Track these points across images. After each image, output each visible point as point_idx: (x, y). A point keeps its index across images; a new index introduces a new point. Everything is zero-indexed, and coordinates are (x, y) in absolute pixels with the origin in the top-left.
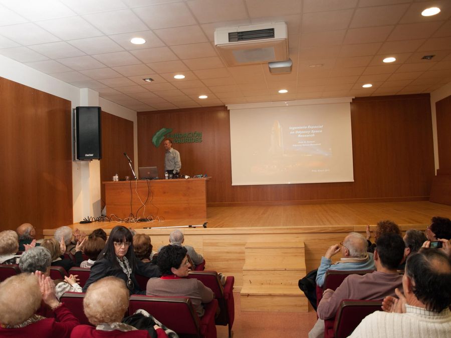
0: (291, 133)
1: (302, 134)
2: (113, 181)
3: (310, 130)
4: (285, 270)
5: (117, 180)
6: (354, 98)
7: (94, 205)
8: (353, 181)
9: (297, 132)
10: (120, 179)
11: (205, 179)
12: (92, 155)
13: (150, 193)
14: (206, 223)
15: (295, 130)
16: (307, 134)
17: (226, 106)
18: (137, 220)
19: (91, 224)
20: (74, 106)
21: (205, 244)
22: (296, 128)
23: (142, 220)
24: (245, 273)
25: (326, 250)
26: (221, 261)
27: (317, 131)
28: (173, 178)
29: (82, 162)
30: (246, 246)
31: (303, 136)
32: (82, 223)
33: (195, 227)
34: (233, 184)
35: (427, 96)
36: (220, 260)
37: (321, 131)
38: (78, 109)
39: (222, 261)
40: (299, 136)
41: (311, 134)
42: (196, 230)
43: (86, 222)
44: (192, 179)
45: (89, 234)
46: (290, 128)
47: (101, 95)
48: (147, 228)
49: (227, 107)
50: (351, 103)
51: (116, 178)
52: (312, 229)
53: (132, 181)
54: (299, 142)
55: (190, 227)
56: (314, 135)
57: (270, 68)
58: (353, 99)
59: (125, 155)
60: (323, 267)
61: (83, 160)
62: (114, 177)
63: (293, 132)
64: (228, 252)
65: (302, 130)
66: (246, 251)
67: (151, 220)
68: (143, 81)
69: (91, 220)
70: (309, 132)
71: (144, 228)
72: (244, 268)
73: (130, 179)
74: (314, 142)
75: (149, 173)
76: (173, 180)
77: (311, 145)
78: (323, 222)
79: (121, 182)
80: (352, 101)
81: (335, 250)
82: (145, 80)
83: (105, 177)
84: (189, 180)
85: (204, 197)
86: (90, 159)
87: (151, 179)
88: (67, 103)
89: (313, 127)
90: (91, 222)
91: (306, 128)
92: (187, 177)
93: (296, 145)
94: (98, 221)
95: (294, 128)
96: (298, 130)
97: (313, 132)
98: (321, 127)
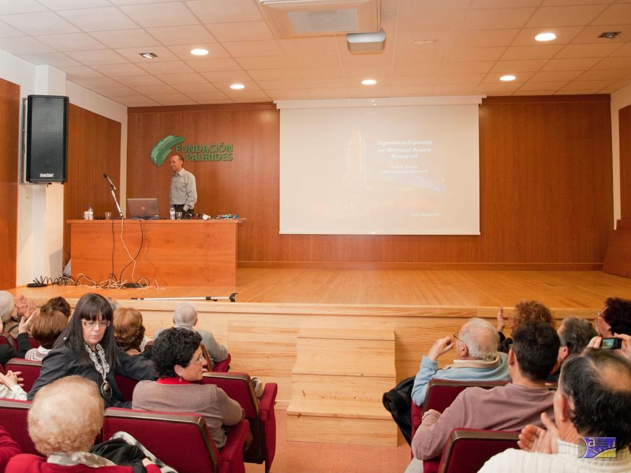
0: (380, 151)
1: (398, 154)
2: (83, 219)
3: (412, 147)
4: (362, 376)
5: (91, 218)
6: (485, 97)
7: (51, 257)
8: (479, 233)
9: (389, 150)
10: (96, 217)
11: (236, 221)
12: (51, 175)
13: (144, 241)
14: (234, 295)
15: (386, 147)
16: (405, 154)
17: (274, 102)
18: (122, 284)
19: (45, 288)
20: (24, 94)
21: (232, 329)
22: (388, 143)
23: (129, 286)
24: (295, 378)
25: (431, 344)
26: (256, 358)
27: (422, 150)
28: (183, 217)
29: (35, 187)
30: (299, 335)
31: (400, 157)
32: (30, 286)
33: (216, 300)
34: (281, 232)
35: (607, 98)
36: (255, 356)
37: (429, 150)
38: (30, 98)
39: (258, 357)
40: (393, 156)
41: (412, 153)
42: (218, 306)
43: (38, 285)
44: (213, 221)
45: (42, 305)
46: (378, 143)
47: (70, 77)
48: (137, 299)
49: (276, 104)
50: (479, 105)
51: (89, 214)
52: (408, 310)
53: (115, 221)
54: (393, 167)
55: (208, 299)
56: (416, 156)
57: (348, 43)
58: (483, 99)
59: (106, 177)
60: (424, 374)
61: (36, 183)
62: (86, 213)
63: (384, 150)
64: (268, 344)
65: (397, 147)
66: (300, 342)
67: (145, 285)
68: (140, 56)
69: (45, 283)
70: (409, 150)
71: (132, 299)
72: (295, 370)
73: (112, 218)
74: (417, 167)
75: (143, 208)
76: (182, 221)
77: (413, 171)
78: (426, 299)
79: (97, 221)
80: (481, 102)
81: (445, 347)
82: (143, 54)
83: (72, 212)
84: (209, 221)
85: (233, 251)
86: (48, 181)
87: (146, 218)
88: (13, 88)
89: (415, 143)
90: (45, 286)
91: (405, 143)
92: (205, 217)
93: (386, 172)
94: (58, 283)
95: (384, 144)
96: (392, 147)
97: (415, 150)
98: (429, 143)
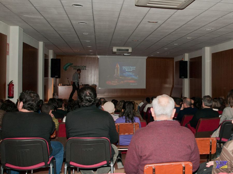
0: (123, 69)
1: (127, 70)
3: (131, 68)
6: (147, 57)
9: (125, 69)
12: (57, 76)
15: (125, 68)
16: (129, 70)
22: (125, 67)
27: (133, 69)
35: (173, 58)
37: (135, 69)
40: (126, 70)
41: (131, 70)
46: (123, 67)
54: (126, 73)
56: (132, 70)
58: (147, 58)
65: (127, 68)
74: (132, 73)
86: (57, 78)
91: (129, 67)
93: (125, 74)
95: (124, 67)
96: (126, 68)
97: (131, 69)
98: (135, 67)
